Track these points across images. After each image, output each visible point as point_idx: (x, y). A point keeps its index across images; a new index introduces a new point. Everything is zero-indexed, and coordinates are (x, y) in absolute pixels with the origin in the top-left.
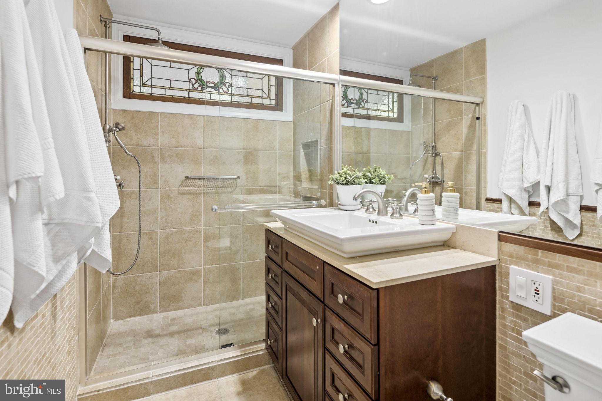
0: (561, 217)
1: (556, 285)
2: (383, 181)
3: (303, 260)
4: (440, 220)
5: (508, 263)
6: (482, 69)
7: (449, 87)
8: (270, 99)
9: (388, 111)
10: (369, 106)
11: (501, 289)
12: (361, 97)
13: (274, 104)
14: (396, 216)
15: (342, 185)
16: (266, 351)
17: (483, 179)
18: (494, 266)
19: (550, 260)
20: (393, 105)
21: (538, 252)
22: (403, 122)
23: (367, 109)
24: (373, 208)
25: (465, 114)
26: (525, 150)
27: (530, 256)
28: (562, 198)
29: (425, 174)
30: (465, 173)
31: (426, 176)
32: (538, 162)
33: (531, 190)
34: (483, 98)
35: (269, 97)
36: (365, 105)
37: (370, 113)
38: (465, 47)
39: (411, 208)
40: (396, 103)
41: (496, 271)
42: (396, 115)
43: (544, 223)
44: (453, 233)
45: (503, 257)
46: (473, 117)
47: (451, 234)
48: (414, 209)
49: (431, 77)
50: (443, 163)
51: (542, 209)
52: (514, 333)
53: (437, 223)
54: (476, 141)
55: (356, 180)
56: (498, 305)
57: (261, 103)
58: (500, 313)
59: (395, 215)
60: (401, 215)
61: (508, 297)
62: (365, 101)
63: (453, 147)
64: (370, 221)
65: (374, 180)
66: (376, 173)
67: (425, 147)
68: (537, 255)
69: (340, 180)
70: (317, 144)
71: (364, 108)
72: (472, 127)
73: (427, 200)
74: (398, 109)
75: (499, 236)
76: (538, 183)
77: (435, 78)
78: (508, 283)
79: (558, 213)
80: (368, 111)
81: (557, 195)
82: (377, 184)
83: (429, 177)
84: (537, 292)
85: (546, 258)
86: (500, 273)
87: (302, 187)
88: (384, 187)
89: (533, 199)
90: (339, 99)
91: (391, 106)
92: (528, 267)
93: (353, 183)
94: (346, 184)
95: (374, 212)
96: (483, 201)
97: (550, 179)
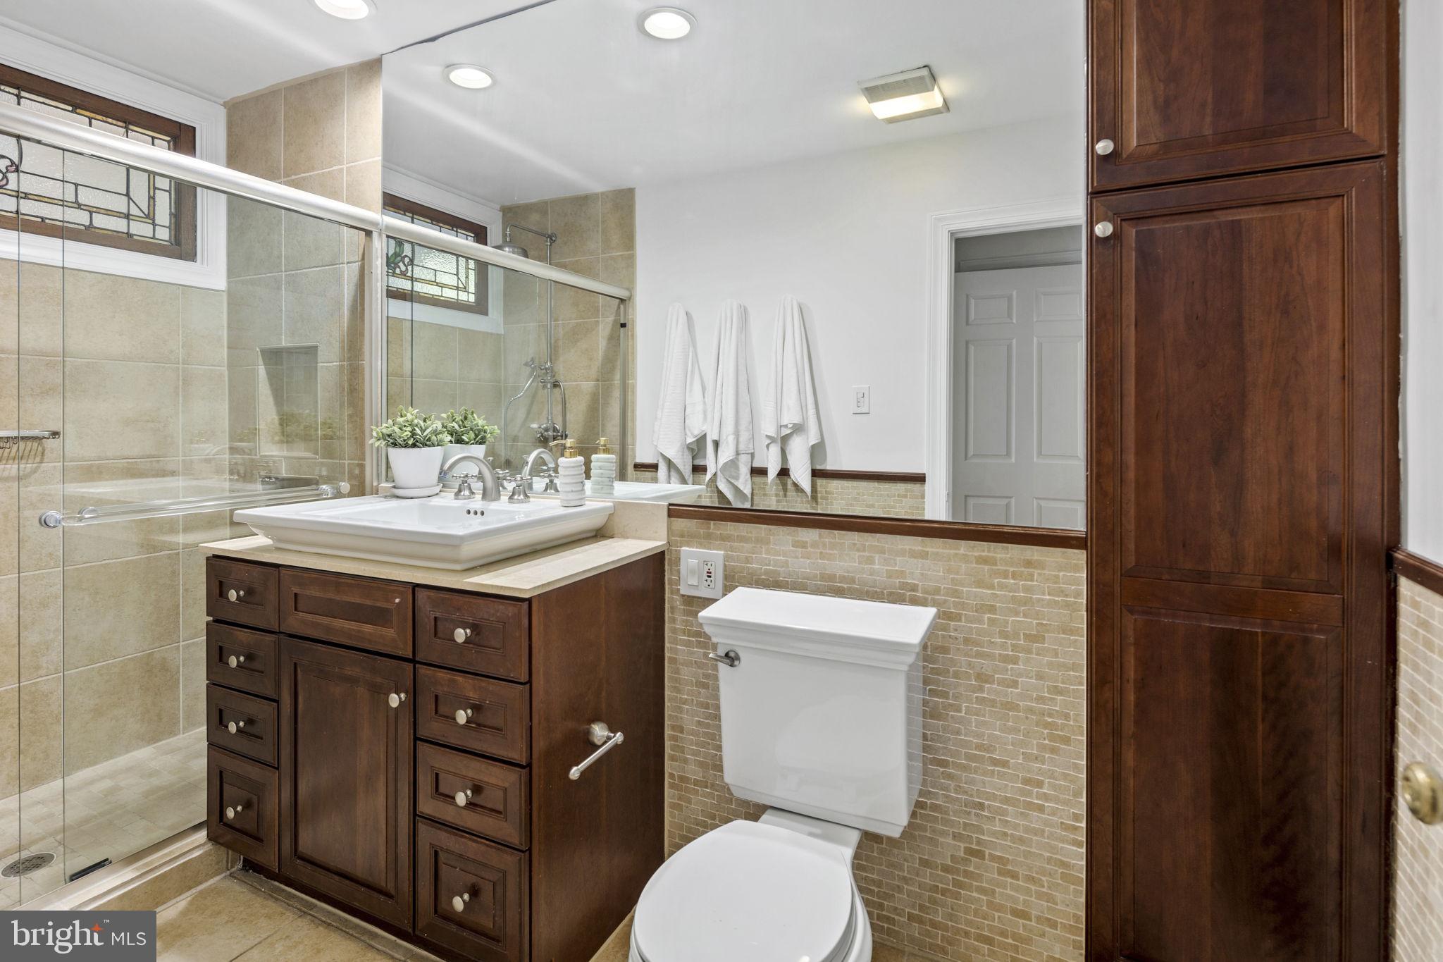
0: (731, 486)
1: (728, 561)
2: (482, 438)
3: (354, 598)
4: (591, 498)
5: (679, 545)
6: (629, 241)
7: (577, 261)
8: (154, 225)
9: (457, 288)
10: (418, 272)
11: (670, 580)
12: (398, 250)
13: (167, 238)
14: (519, 498)
15: (403, 447)
16: (209, 846)
17: (629, 430)
18: (663, 553)
19: (722, 532)
20: (467, 277)
21: (710, 524)
22: (486, 314)
23: (412, 279)
24: (470, 489)
25: (603, 315)
26: (688, 384)
27: (702, 531)
28: (731, 458)
29: (533, 422)
30: (603, 420)
31: (535, 426)
32: (704, 403)
33: (695, 447)
34: (631, 289)
35: (150, 217)
36: (407, 269)
37: (418, 287)
38: (603, 194)
39: (539, 484)
40: (474, 274)
41: (664, 559)
42: (472, 298)
43: (711, 497)
44: (610, 514)
45: (673, 538)
46: (615, 321)
47: (607, 517)
48: (545, 486)
49: (543, 235)
50: (565, 401)
51: (709, 476)
52: (685, 636)
53: (587, 503)
54: (619, 364)
55: (434, 438)
56: (667, 605)
57: (126, 231)
58: (670, 615)
59: (516, 497)
60: (526, 496)
61: (679, 590)
62: (407, 260)
63: (583, 373)
64: (469, 512)
65: (466, 437)
66: (467, 423)
67: (533, 368)
68: (709, 528)
69: (400, 437)
70: (316, 354)
71: (405, 275)
72: (614, 340)
73: (573, 467)
74: (477, 285)
75: (669, 509)
76: (704, 436)
77: (552, 238)
78: (679, 572)
79: (727, 480)
80: (415, 283)
81: (726, 454)
82: (473, 444)
83: (540, 427)
84: (709, 574)
85: (718, 530)
86: (670, 560)
87: (261, 456)
88: (483, 447)
89: (698, 462)
90: (378, 264)
91: (463, 279)
92: (701, 545)
93: (428, 443)
94: (414, 446)
95: (472, 496)
96: (630, 468)
97: (717, 431)
